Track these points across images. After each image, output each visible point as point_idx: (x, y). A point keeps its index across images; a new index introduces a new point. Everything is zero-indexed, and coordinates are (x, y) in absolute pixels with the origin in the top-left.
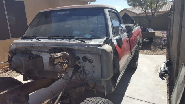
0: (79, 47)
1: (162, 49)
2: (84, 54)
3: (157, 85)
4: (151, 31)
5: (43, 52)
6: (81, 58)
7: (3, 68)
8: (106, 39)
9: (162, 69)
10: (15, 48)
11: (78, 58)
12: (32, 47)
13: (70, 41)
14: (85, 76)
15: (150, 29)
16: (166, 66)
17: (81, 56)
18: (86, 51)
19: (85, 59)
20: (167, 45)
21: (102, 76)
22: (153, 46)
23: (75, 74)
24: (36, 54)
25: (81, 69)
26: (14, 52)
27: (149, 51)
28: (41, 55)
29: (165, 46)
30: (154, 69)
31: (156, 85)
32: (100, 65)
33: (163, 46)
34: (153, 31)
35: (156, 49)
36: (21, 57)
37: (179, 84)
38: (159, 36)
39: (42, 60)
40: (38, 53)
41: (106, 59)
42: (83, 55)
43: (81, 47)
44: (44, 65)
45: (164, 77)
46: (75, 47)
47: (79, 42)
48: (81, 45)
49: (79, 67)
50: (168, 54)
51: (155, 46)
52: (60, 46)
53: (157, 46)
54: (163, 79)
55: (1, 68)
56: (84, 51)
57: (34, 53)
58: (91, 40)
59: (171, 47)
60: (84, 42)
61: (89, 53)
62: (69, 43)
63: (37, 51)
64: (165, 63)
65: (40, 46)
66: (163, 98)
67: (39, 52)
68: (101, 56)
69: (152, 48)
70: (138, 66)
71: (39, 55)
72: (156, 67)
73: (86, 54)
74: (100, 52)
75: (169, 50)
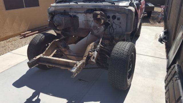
0: (111, 7)
1: (159, 22)
2: (114, 13)
3: (158, 46)
4: (150, 5)
5: (80, 13)
6: (111, 17)
7: (21, 34)
8: (131, 2)
9: (161, 36)
10: (53, 10)
11: (109, 17)
12: (71, 8)
13: (102, 3)
14: (113, 30)
15: (149, 3)
16: (164, 34)
17: (111, 15)
18: (116, 11)
19: (114, 17)
20: (164, 19)
21: (126, 31)
22: (151, 20)
23: (106, 28)
24: (73, 15)
25: (110, 26)
26: (53, 13)
27: (148, 24)
28: (77, 16)
29: (163, 20)
30: (154, 37)
31: (156, 46)
32: (126, 22)
33: (160, 20)
34: (153, 6)
35: (155, 22)
36: (62, 16)
37: (177, 41)
38: (156, 11)
39: (78, 20)
40: (74, 14)
41: (131, 17)
42: (113, 15)
43: (113, 8)
44: (79, 23)
45: (162, 42)
46: (108, 8)
47: (110, 4)
48: (112, 6)
49: (109, 24)
50: (165, 27)
51: (153, 20)
52: (96, 7)
53: (155, 19)
54: (162, 43)
55: (19, 35)
56: (114, 11)
57: (71, 14)
58: (119, 3)
59: (169, 19)
60: (115, 4)
61: (118, 13)
62: (102, 5)
63: (75, 12)
64: (163, 32)
65: (78, 8)
66: (162, 54)
67: (76, 13)
68: (127, 15)
69: (150, 21)
70: (140, 35)
71: (76, 16)
72: (156, 35)
73: (116, 13)
74: (127, 12)
75: (166, 23)
